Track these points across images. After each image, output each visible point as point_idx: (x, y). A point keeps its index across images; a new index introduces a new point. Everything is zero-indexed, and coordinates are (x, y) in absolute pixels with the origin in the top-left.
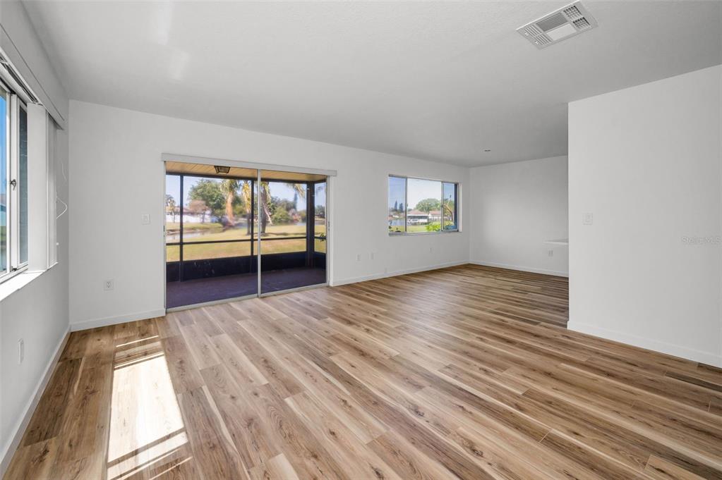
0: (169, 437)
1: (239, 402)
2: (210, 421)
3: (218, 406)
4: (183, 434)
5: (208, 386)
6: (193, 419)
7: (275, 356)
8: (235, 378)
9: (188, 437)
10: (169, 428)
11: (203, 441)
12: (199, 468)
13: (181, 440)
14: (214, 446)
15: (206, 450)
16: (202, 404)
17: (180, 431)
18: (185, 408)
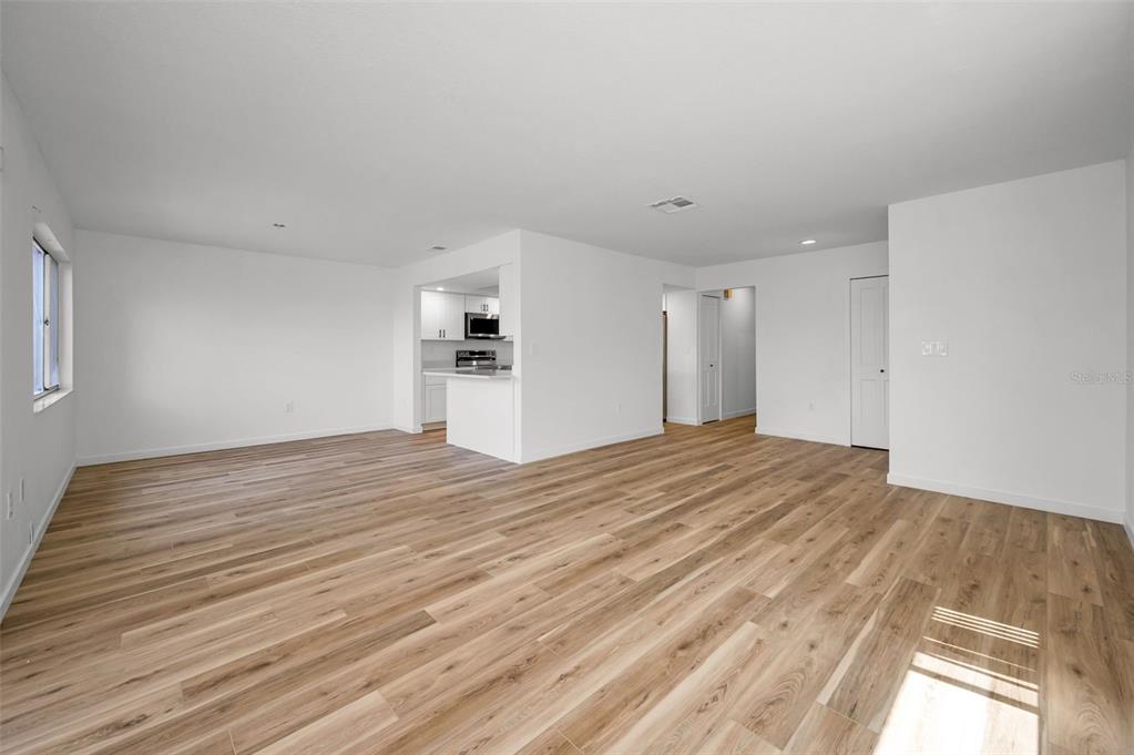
0: (938, 677)
1: (813, 636)
2: (872, 649)
3: (842, 654)
4: (916, 663)
5: (816, 696)
6: (889, 670)
7: (659, 640)
8: (764, 666)
9: (913, 656)
10: (931, 687)
11: (900, 639)
12: (924, 626)
13: (923, 660)
14: (893, 627)
15: (905, 632)
16: (857, 678)
17: (918, 670)
18: (888, 693)
